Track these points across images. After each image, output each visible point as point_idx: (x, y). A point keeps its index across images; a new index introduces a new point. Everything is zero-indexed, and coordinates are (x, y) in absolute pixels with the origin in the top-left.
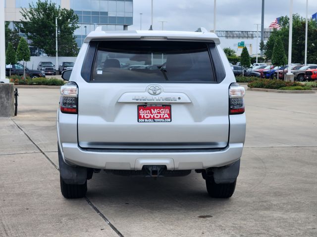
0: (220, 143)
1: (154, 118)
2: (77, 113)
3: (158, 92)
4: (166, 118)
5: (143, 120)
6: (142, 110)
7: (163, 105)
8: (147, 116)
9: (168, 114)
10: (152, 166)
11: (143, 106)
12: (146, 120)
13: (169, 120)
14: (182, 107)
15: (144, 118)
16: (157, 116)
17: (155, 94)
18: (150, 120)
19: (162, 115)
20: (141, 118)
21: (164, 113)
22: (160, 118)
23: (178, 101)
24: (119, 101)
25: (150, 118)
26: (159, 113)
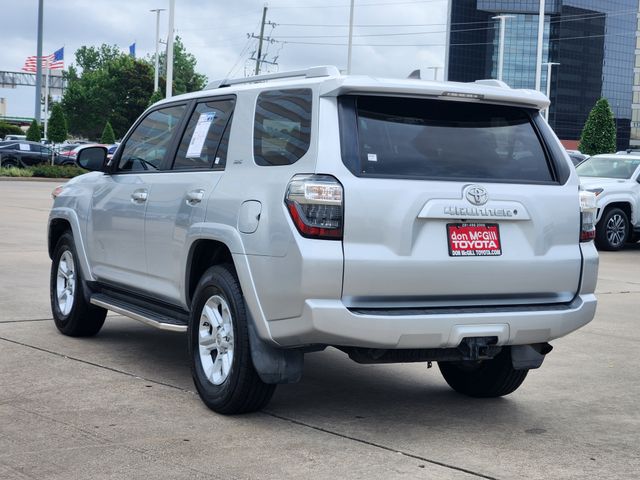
0: (564, 293)
1: (474, 249)
2: (341, 238)
3: (482, 200)
4: (493, 248)
5: (458, 253)
6: (454, 234)
7: (487, 225)
8: (464, 244)
9: (495, 241)
10: (475, 339)
11: (455, 226)
12: (463, 253)
13: (498, 252)
14: (515, 228)
15: (459, 249)
16: (479, 244)
17: (477, 203)
18: (470, 253)
19: (486, 242)
20: (455, 249)
21: (489, 238)
22: (484, 248)
23: (514, 217)
24: (420, 216)
25: (469, 248)
26: (481, 239)
